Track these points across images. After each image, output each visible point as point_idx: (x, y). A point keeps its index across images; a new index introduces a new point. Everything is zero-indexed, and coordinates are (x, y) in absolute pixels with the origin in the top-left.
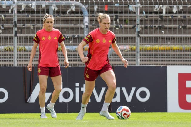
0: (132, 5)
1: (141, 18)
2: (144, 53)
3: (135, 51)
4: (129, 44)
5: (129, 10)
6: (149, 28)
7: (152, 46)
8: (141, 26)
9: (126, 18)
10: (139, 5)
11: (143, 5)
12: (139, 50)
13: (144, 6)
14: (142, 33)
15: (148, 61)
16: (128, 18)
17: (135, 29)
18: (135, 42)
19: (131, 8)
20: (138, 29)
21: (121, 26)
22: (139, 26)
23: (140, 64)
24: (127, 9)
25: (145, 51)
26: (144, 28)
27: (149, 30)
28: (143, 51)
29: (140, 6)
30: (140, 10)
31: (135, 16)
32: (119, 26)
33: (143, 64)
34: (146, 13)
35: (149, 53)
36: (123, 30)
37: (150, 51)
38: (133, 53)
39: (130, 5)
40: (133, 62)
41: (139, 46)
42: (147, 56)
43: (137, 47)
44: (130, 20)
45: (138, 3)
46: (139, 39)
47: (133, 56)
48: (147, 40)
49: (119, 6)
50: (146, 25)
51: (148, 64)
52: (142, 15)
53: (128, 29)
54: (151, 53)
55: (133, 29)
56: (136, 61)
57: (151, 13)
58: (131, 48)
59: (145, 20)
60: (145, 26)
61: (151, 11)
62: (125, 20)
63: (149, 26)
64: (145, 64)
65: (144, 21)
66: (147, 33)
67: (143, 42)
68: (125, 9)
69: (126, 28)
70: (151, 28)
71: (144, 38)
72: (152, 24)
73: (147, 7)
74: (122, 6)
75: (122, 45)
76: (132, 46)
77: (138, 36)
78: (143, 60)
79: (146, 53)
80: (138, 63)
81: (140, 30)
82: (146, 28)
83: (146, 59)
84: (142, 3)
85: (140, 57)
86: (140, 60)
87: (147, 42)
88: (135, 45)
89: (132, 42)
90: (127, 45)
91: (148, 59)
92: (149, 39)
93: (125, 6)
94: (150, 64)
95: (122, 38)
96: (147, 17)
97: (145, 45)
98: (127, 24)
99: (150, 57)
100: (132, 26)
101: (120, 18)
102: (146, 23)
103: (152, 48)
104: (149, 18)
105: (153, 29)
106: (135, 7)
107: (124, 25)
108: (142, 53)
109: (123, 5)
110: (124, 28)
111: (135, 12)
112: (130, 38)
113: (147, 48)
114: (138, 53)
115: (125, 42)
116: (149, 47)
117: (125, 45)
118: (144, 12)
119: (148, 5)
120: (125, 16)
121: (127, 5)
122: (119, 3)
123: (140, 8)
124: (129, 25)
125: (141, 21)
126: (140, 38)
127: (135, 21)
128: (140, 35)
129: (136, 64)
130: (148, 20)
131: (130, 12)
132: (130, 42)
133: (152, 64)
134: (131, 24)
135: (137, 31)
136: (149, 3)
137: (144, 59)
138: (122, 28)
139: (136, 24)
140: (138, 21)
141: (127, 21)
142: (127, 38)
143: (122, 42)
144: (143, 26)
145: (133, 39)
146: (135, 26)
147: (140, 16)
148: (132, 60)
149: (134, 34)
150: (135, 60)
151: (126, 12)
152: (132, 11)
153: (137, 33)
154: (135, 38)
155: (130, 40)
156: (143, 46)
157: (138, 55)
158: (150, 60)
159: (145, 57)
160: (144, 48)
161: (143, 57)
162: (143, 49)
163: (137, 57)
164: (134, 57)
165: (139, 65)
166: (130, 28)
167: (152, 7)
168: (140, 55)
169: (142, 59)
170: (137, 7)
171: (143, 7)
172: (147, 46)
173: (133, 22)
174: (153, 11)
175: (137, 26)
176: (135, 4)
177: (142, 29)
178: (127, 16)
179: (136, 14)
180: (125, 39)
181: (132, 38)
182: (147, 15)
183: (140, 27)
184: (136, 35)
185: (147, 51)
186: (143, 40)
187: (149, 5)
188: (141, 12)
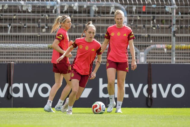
0: (168, 6)
1: (177, 18)
2: (179, 51)
3: (170, 49)
4: (165, 43)
5: (166, 11)
6: (184, 28)
7: (187, 45)
8: (176, 26)
9: (163, 18)
10: (175, 6)
11: (178, 7)
12: (174, 49)
13: (180, 7)
14: (178, 33)
15: (183, 59)
16: (165, 18)
17: (171, 29)
18: (171, 41)
19: (168, 9)
20: (174, 28)
21: (158, 26)
22: (175, 26)
23: (176, 62)
24: (164, 10)
25: (180, 50)
26: (179, 28)
27: (184, 30)
28: (178, 49)
29: (176, 8)
30: (176, 11)
31: (171, 17)
32: (156, 26)
33: (178, 62)
34: (182, 14)
35: (184, 51)
36: (160, 30)
37: (185, 49)
38: (169, 51)
39: (166, 6)
40: (169, 61)
41: (175, 45)
42: (182, 55)
43: (173, 46)
44: (167, 21)
45: (174, 4)
46: (174, 38)
47: (169, 54)
48: (183, 39)
49: (157, 7)
50: (182, 26)
51: (183, 62)
52: (178, 16)
53: (165, 30)
54: (186, 51)
55: (169, 29)
56: (172, 59)
57: (186, 14)
58: (167, 47)
59: (181, 21)
60: (180, 26)
61: (186, 12)
62: (162, 21)
63: (184, 26)
64: (180, 62)
65: (179, 21)
66: (182, 33)
67: (178, 41)
68: (162, 10)
69: (162, 28)
70: (186, 28)
71: (179, 37)
72: (188, 24)
73: (183, 8)
74: (159, 7)
75: (159, 44)
76: (168, 45)
77: (174, 35)
78: (178, 59)
79: (181, 51)
80: (174, 61)
81: (176, 30)
82: (181, 28)
83: (181, 57)
84: (177, 5)
85: (176, 56)
86: (176, 59)
87: (183, 41)
88: (170, 44)
89: (168, 41)
90: (163, 44)
91: (183, 57)
92: (184, 38)
93: (161, 7)
94: (185, 62)
95: (159, 37)
96: (182, 17)
97: (180, 44)
98: (163, 24)
99: (185, 56)
100: (168, 26)
101: (157, 18)
102: (181, 24)
103: (186, 47)
104: (184, 18)
105: (188, 29)
106: (171, 8)
107: (161, 25)
108: (177, 51)
109: (160, 5)
110: (160, 28)
111: (171, 13)
112: (166, 38)
113: (182, 48)
114: (173, 51)
115: (161, 41)
116: (184, 46)
117: (161, 44)
118: (180, 13)
119: (183, 6)
120: (161, 17)
121: (163, 6)
122: (157, 4)
123: (176, 9)
124: (166, 25)
125: (177, 21)
126: (176, 38)
127: (171, 21)
128: (175, 34)
129: (172, 62)
130: (183, 21)
131: (167, 13)
132: (166, 41)
133: (187, 62)
134: (167, 24)
135: (172, 31)
136: (185, 4)
137: (179, 57)
138: (159, 28)
139: (172, 24)
140: (174, 22)
141: (163, 21)
142: (164, 37)
143: (159, 41)
144: (179, 26)
145: (169, 39)
146: (171, 26)
147: (176, 17)
148: (168, 59)
149: (170, 33)
150: (170, 59)
151: (163, 13)
152: (168, 12)
153: (172, 33)
154: (171, 37)
155: (166, 40)
156: (179, 45)
157: (174, 54)
158: (185, 59)
159: (180, 56)
160: (180, 47)
161: (178, 56)
162: (178, 48)
163: (173, 55)
164: (170, 56)
165: (174, 63)
166: (166, 28)
167: (187, 8)
168: (176, 53)
169: (177, 57)
170: (173, 8)
171: (178, 8)
172: (183, 45)
173: (169, 22)
174: (188, 12)
175: (173, 27)
176: (171, 5)
177: (178, 28)
178: (164, 17)
179: (172, 14)
180: (161, 38)
181: (168, 37)
182: (182, 15)
183: (176, 28)
184: (172, 35)
185: (183, 50)
186: (179, 39)
187: (185, 6)
188: (177, 13)
